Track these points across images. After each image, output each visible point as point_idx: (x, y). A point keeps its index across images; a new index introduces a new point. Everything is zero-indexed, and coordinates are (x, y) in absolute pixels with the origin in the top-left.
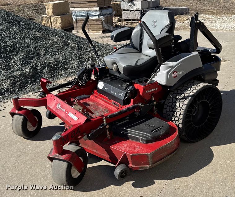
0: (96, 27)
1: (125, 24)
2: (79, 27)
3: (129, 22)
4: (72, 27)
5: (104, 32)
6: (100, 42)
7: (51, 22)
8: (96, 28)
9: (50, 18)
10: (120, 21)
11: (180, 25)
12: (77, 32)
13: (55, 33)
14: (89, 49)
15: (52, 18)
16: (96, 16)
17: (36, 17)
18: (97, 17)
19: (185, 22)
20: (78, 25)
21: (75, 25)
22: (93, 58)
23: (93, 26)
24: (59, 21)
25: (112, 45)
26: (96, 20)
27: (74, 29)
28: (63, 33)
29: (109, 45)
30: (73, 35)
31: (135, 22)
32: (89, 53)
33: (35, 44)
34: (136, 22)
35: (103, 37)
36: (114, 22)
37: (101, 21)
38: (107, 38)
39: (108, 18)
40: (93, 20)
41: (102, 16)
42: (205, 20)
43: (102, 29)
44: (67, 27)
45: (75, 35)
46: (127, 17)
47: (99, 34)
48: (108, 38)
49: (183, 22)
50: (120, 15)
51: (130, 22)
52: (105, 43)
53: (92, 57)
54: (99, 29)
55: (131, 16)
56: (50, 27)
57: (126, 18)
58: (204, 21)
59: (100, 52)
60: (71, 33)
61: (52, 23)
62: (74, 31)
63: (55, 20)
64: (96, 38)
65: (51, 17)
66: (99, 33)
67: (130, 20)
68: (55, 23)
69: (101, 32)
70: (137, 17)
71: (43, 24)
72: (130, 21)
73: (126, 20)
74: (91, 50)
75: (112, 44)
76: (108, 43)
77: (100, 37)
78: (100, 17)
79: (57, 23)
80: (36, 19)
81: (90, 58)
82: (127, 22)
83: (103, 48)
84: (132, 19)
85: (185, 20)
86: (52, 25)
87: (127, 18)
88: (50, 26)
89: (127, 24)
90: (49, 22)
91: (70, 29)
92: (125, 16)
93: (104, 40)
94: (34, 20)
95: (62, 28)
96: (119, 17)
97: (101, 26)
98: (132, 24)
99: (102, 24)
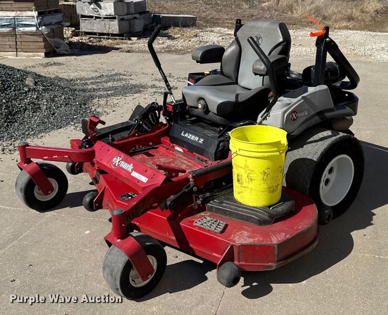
0: (32, 45)
1: (88, 41)
3: (92, 37)
5: (47, 55)
6: (43, 75)
8: (31, 47)
10: (77, 35)
11: (184, 45)
14: (26, 89)
16: (31, 26)
18: (34, 29)
19: (193, 40)
22: (35, 105)
23: (27, 43)
25: (67, 80)
26: (32, 34)
29: (62, 79)
31: (105, 37)
32: (26, 95)
34: (107, 38)
35: (47, 65)
36: (65, 36)
37: (42, 36)
38: (55, 67)
39: (54, 31)
40: (26, 33)
41: (44, 27)
42: (224, 37)
43: (44, 50)
46: (89, 27)
47: (40, 60)
48: (58, 67)
49: (190, 41)
50: (76, 25)
51: (96, 38)
52: (53, 76)
53: (32, 103)
54: (39, 50)
55: (97, 27)
57: (87, 31)
58: (223, 39)
59: (48, 93)
64: (33, 67)
66: (38, 56)
67: (95, 34)
69: (43, 54)
70: (107, 30)
72: (95, 36)
73: (87, 34)
74: (29, 91)
75: (67, 78)
76: (60, 76)
77: (42, 65)
78: (40, 29)
81: (29, 105)
82: (91, 37)
83: (51, 85)
84: (99, 32)
85: (192, 37)
87: (90, 31)
89: (90, 42)
92: (85, 26)
93: (51, 69)
96: (73, 29)
97: (43, 44)
98: (99, 41)
99: (45, 40)
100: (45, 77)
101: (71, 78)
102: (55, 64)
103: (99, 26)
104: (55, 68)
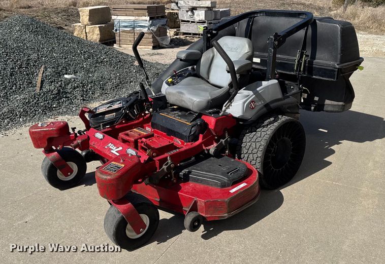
0: (145, 41)
2: (122, 41)
4: (113, 40)
5: (154, 48)
6: (148, 60)
7: (86, 33)
9: (85, 27)
10: (177, 35)
12: (120, 47)
13: (90, 46)
15: (88, 28)
16: (145, 27)
17: (66, 25)
18: (146, 29)
20: (121, 38)
21: (117, 38)
24: (97, 31)
25: (163, 65)
27: (115, 43)
28: (101, 48)
29: (160, 64)
30: (114, 50)
31: (197, 36)
33: (65, 59)
35: (153, 54)
36: (168, 35)
37: (152, 34)
39: (161, 31)
43: (152, 44)
44: (107, 40)
45: (116, 50)
46: (186, 29)
47: (149, 51)
48: (159, 56)
50: (178, 28)
51: (190, 37)
52: (154, 62)
54: (149, 44)
55: (191, 29)
56: (85, 39)
57: (185, 32)
60: (111, 47)
61: (88, 34)
62: (115, 46)
63: (91, 31)
65: (87, 26)
66: (148, 48)
67: (190, 34)
68: (91, 34)
69: (151, 47)
71: (75, 34)
73: (184, 34)
75: (164, 63)
76: (159, 62)
77: (149, 54)
78: (150, 29)
79: (94, 34)
80: (66, 28)
82: (187, 37)
84: (193, 32)
86: (87, 36)
87: (187, 32)
88: (85, 37)
89: (185, 39)
90: (84, 32)
91: (110, 42)
92: (184, 28)
93: (154, 57)
94: (64, 29)
95: (99, 41)
96: (175, 30)
97: (152, 40)
98: (192, 39)
99: (153, 37)
100: (149, 62)
101: (166, 63)
102: (158, 54)
103: (193, 28)
104: (157, 57)
